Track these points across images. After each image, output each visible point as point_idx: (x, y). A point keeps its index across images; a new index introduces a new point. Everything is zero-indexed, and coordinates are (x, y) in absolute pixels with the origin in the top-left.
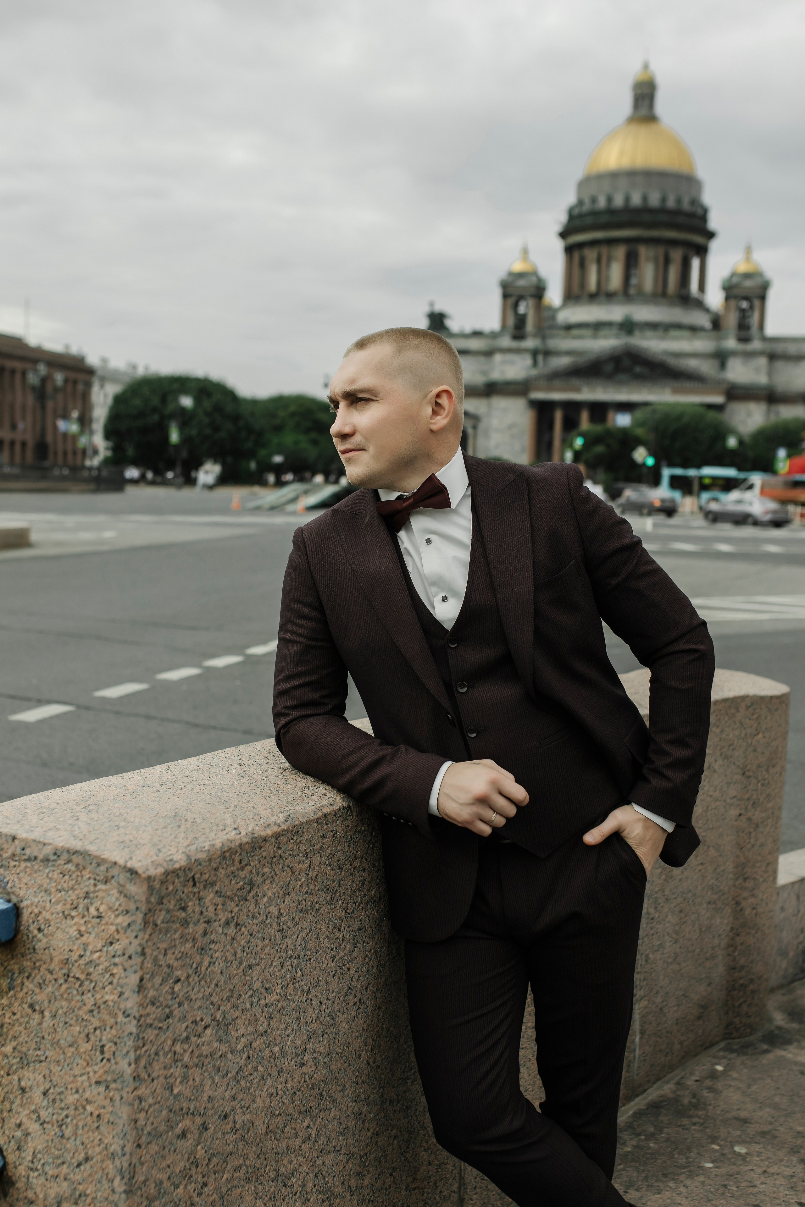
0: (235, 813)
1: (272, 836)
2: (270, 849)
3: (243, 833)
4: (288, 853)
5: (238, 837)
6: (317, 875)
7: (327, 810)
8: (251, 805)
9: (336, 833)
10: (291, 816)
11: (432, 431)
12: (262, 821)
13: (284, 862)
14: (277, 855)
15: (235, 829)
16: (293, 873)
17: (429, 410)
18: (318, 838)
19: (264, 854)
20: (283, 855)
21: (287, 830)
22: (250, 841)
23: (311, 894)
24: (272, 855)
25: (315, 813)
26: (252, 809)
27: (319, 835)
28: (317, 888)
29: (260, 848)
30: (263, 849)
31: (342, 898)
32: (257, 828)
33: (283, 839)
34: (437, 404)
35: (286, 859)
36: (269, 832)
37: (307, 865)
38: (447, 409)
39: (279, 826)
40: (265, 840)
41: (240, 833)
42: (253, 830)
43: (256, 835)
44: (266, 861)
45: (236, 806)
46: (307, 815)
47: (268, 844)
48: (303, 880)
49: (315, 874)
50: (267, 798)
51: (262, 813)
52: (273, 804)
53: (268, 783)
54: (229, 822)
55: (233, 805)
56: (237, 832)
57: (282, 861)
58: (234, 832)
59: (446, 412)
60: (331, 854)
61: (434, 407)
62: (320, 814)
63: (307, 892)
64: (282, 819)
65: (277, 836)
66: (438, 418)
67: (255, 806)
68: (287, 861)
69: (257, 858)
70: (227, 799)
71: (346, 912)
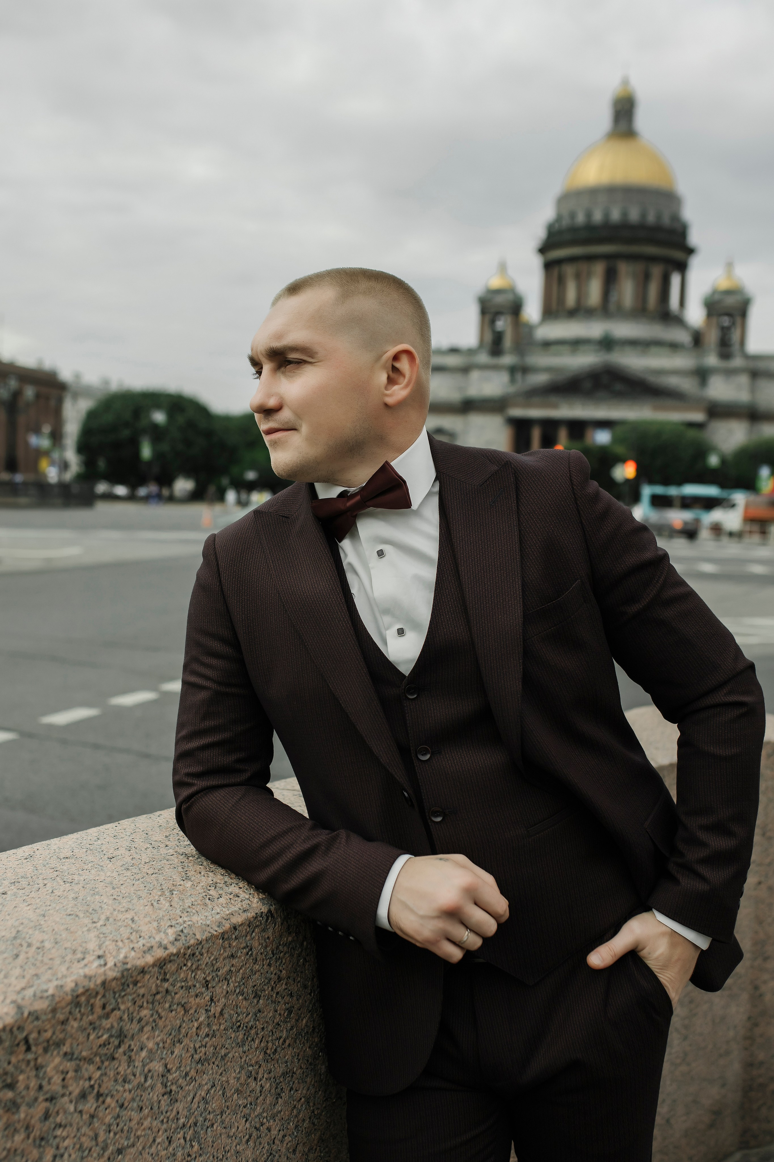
0: (104, 930)
1: (154, 965)
2: (151, 982)
3: (110, 964)
4: (179, 985)
5: (102, 969)
6: (222, 1010)
7: (238, 919)
8: (129, 916)
9: (251, 949)
10: (185, 931)
11: (386, 405)
12: (142, 942)
13: (173, 998)
14: (161, 989)
15: (99, 957)
16: (186, 1011)
17: (383, 377)
18: (224, 959)
19: (142, 991)
20: (171, 988)
21: (177, 954)
22: (119, 975)
23: (214, 1036)
24: (154, 991)
25: (220, 925)
26: (130, 922)
27: (226, 954)
28: (222, 1027)
29: (135, 983)
30: (139, 985)
31: (260, 1036)
32: (133, 954)
33: (171, 967)
34: (395, 369)
35: (176, 993)
36: (149, 959)
37: (208, 998)
38: (407, 376)
39: (166, 948)
40: (143, 971)
41: (105, 964)
42: (126, 957)
43: (129, 966)
44: (145, 1000)
45: (108, 919)
46: (208, 929)
47: (147, 977)
48: (201, 1019)
49: (219, 1009)
50: (155, 904)
51: (144, 928)
52: (161, 913)
53: (161, 878)
54: (92, 946)
55: (103, 917)
56: (102, 962)
57: (169, 998)
58: (96, 964)
59: (406, 380)
60: (243, 978)
61: (391, 373)
62: (227, 926)
63: (207, 1035)
64: (171, 938)
65: (161, 964)
66: (396, 387)
67: (136, 918)
68: (177, 996)
69: (130, 998)
70: (97, 908)
71: (265, 1053)
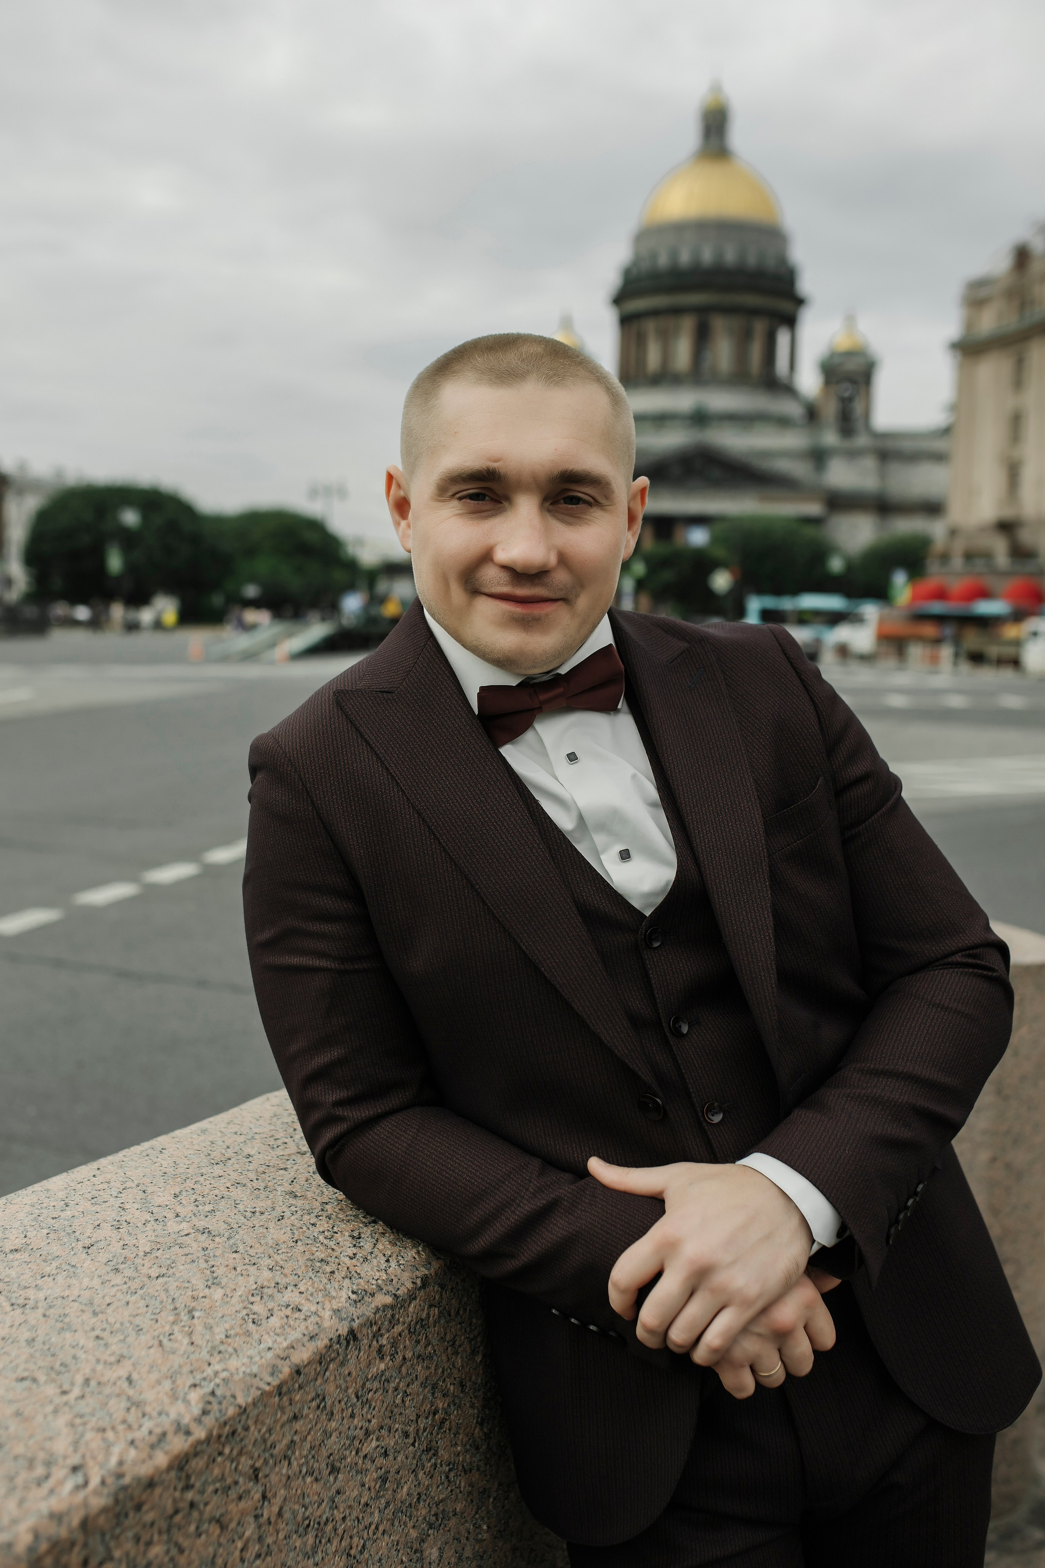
0: (83, 1407)
1: (170, 1468)
2: (165, 1498)
3: (95, 1481)
4: (211, 1489)
5: (81, 1495)
6: (281, 1509)
7: (303, 1355)
8: (122, 1371)
9: (324, 1399)
10: (219, 1392)
12: (148, 1425)
13: (201, 1513)
14: (181, 1505)
15: (75, 1469)
16: (223, 1527)
18: (282, 1426)
19: (149, 1517)
20: (197, 1498)
21: (208, 1440)
22: (109, 1501)
23: (269, 1553)
24: (170, 1510)
25: (274, 1370)
26: (125, 1385)
27: (285, 1418)
28: (281, 1536)
29: (138, 1507)
30: (145, 1508)
31: (340, 1531)
32: (132, 1453)
33: (198, 1463)
35: (206, 1504)
36: (161, 1459)
37: (258, 1496)
39: (188, 1433)
40: (151, 1484)
41: (86, 1483)
42: (121, 1463)
43: (127, 1480)
44: (155, 1530)
45: (87, 1381)
46: (256, 1382)
47: (158, 1491)
48: (247, 1534)
49: (275, 1509)
50: (165, 1341)
51: (149, 1395)
52: (176, 1360)
53: (173, 1285)
54: (61, 1446)
55: (79, 1379)
56: (79, 1479)
57: (195, 1514)
58: (69, 1486)
60: (312, 1448)
62: (286, 1370)
63: (258, 1556)
64: (196, 1410)
65: (180, 1463)
67: (135, 1376)
68: (209, 1508)
69: (130, 1534)
70: (69, 1360)
71: (349, 1555)
